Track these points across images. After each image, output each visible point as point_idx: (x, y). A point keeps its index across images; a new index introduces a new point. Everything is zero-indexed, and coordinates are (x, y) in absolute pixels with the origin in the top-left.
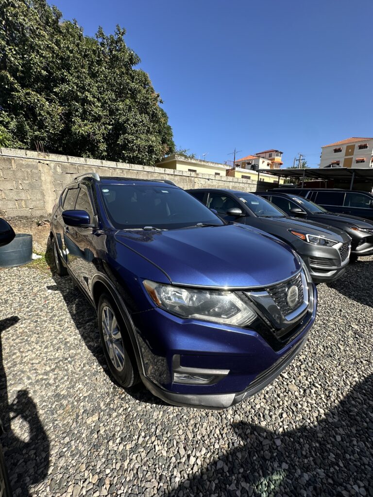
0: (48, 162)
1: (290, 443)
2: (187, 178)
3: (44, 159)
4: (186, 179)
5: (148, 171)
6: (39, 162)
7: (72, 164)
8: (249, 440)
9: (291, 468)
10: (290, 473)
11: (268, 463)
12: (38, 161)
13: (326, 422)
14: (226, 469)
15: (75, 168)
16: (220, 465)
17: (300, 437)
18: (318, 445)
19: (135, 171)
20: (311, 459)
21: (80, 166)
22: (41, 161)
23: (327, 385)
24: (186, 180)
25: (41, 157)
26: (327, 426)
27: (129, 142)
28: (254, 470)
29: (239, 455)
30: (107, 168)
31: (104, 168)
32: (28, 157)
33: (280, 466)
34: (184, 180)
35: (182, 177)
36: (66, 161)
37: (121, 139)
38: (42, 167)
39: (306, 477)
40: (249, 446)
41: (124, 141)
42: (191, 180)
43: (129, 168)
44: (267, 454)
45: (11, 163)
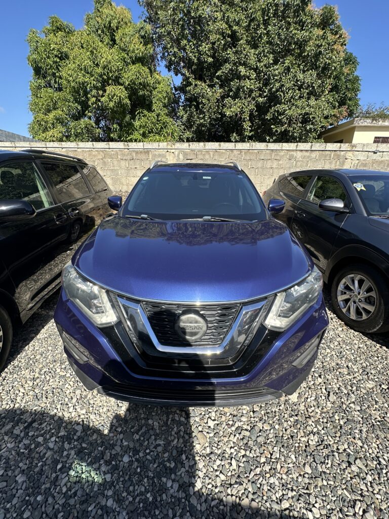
0: (173, 151)
1: (133, 470)
2: (333, 153)
3: (171, 148)
4: (330, 155)
5: (273, 149)
6: (168, 151)
7: (192, 150)
8: (111, 435)
9: (110, 484)
10: (104, 485)
11: (102, 462)
12: (166, 150)
13: (186, 496)
14: (78, 434)
15: (195, 154)
16: (79, 428)
17: (148, 477)
18: (151, 499)
19: (255, 151)
20: (131, 499)
21: (199, 151)
22: (169, 150)
23: (248, 475)
24: (330, 157)
25: (169, 147)
26: (183, 500)
27: (280, 114)
28: (89, 454)
29: (95, 437)
30: (224, 151)
31: (221, 151)
32: (160, 147)
33: (105, 473)
34: (326, 156)
35: (324, 153)
36: (188, 148)
37: (271, 113)
38: (169, 155)
39: (110, 503)
40: (107, 438)
41: (274, 115)
42: (339, 156)
43: (248, 148)
44: (107, 456)
45: (149, 154)
